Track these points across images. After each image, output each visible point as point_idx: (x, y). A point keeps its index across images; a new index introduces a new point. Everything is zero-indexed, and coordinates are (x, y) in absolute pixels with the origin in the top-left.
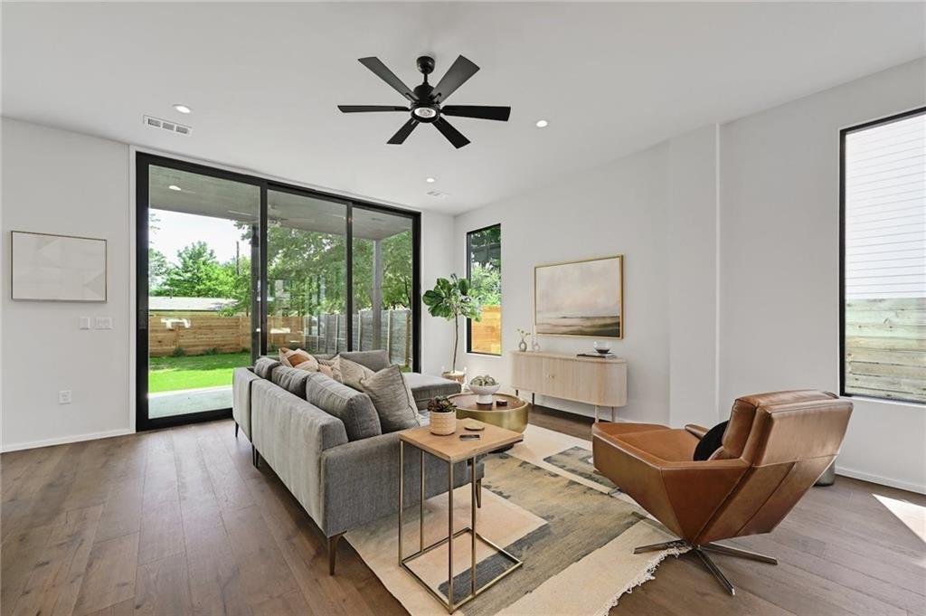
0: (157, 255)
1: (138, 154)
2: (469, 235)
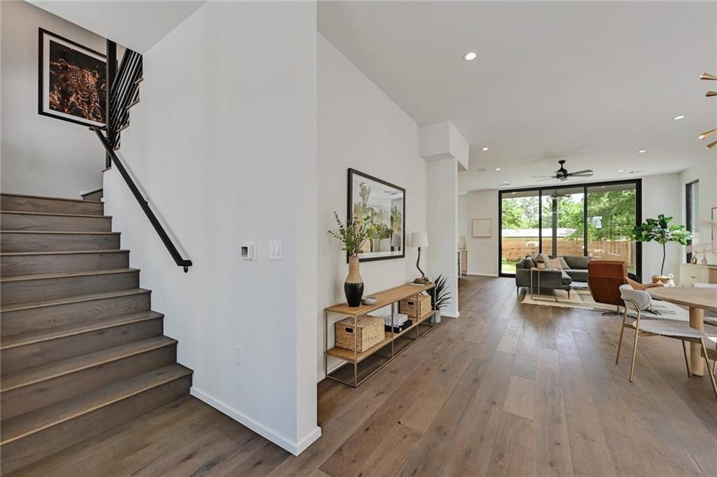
1: (499, 191)
2: (688, 186)
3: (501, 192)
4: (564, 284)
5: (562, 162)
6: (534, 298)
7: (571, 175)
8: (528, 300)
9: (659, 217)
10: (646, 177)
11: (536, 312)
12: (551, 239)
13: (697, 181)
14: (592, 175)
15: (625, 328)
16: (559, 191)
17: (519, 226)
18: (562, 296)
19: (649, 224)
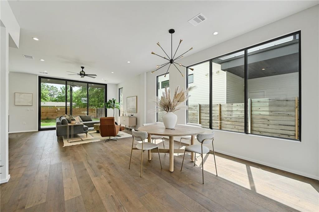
0: (55, 88)
1: (39, 76)
2: (119, 89)
3: (40, 78)
4: (84, 130)
5: (83, 68)
6: (69, 141)
7: (87, 75)
8: (66, 143)
9: (113, 99)
10: (109, 84)
11: (76, 151)
12: (65, 107)
13: (122, 88)
14: (95, 77)
15: (133, 150)
16: (75, 83)
17: (46, 100)
18: (83, 137)
19: (110, 102)
